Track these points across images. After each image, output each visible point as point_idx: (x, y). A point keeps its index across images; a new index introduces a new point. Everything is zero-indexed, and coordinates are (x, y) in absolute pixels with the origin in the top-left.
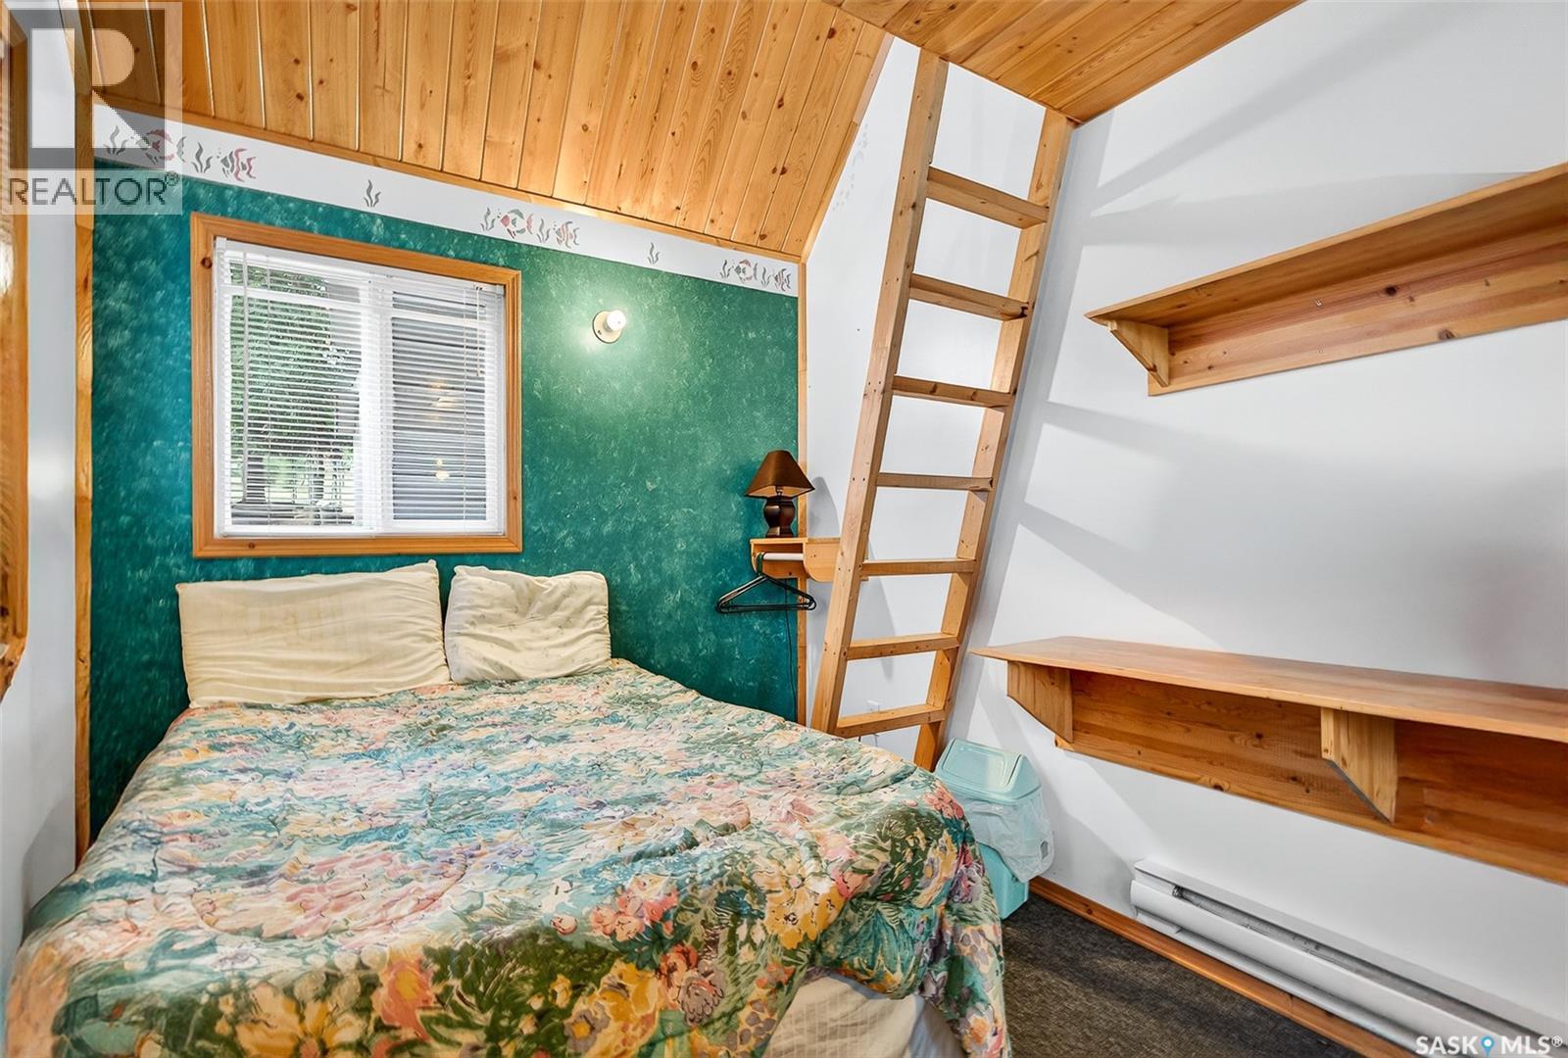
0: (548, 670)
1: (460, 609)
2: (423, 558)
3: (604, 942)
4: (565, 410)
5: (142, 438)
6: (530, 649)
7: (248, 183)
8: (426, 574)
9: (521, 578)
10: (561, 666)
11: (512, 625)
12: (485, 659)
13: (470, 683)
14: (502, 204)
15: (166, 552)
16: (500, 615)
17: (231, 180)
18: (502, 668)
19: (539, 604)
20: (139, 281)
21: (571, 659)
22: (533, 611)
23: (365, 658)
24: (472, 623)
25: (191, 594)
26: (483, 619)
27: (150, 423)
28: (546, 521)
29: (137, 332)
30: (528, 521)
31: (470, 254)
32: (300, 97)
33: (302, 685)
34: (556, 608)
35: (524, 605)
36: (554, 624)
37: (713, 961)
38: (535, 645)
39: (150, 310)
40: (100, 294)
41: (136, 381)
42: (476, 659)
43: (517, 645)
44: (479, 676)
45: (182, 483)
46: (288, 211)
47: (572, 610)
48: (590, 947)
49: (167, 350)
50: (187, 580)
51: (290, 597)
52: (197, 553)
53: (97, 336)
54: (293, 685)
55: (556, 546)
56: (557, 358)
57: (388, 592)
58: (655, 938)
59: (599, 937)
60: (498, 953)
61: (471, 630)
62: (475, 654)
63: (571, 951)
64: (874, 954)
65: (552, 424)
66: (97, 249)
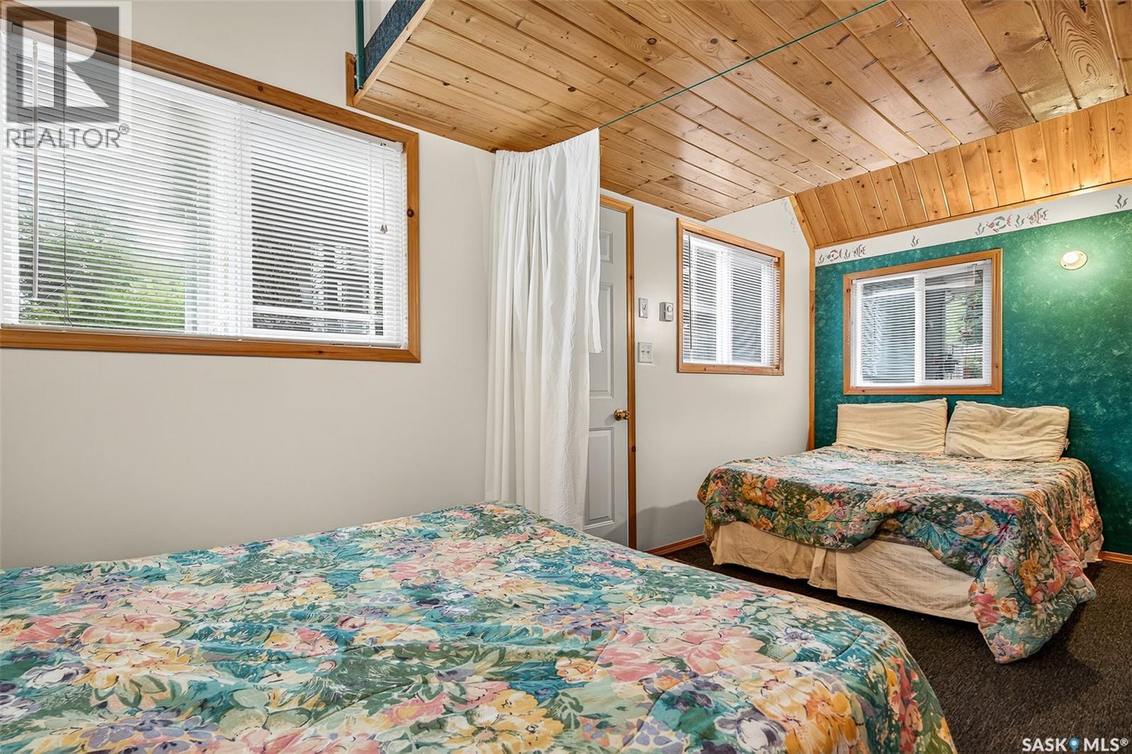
0: (1003, 456)
1: (955, 421)
2: (940, 396)
3: (819, 492)
4: (1036, 315)
5: (829, 355)
6: (996, 444)
7: (863, 256)
8: (941, 405)
9: (996, 408)
10: (1013, 455)
11: (987, 431)
12: (963, 445)
13: (952, 455)
14: (990, 217)
15: (835, 393)
16: (980, 426)
17: (857, 258)
18: (973, 450)
19: (1008, 422)
20: (827, 303)
21: (1022, 452)
22: (1004, 425)
23: (901, 436)
24: (961, 428)
25: (843, 408)
26: (968, 427)
27: (831, 349)
28: (1022, 377)
29: (827, 320)
30: (1006, 378)
31: (968, 249)
32: (879, 218)
33: (872, 443)
34: (1020, 424)
35: (999, 422)
36: (1017, 433)
37: (847, 508)
38: (999, 442)
39: (831, 312)
40: (817, 310)
41: (827, 336)
42: (959, 444)
43: (987, 441)
44: (957, 452)
45: (840, 369)
46: (878, 261)
47: (1032, 426)
48: (814, 491)
49: (835, 324)
50: (841, 403)
51: (875, 410)
52: (844, 394)
53: (816, 323)
54: (869, 443)
55: (1028, 391)
56: (1030, 288)
57: (916, 411)
58: (832, 496)
59: (818, 490)
60: (792, 484)
61: (961, 431)
62: (958, 442)
63: (809, 490)
64: (928, 539)
65: (1025, 325)
66: (816, 296)
